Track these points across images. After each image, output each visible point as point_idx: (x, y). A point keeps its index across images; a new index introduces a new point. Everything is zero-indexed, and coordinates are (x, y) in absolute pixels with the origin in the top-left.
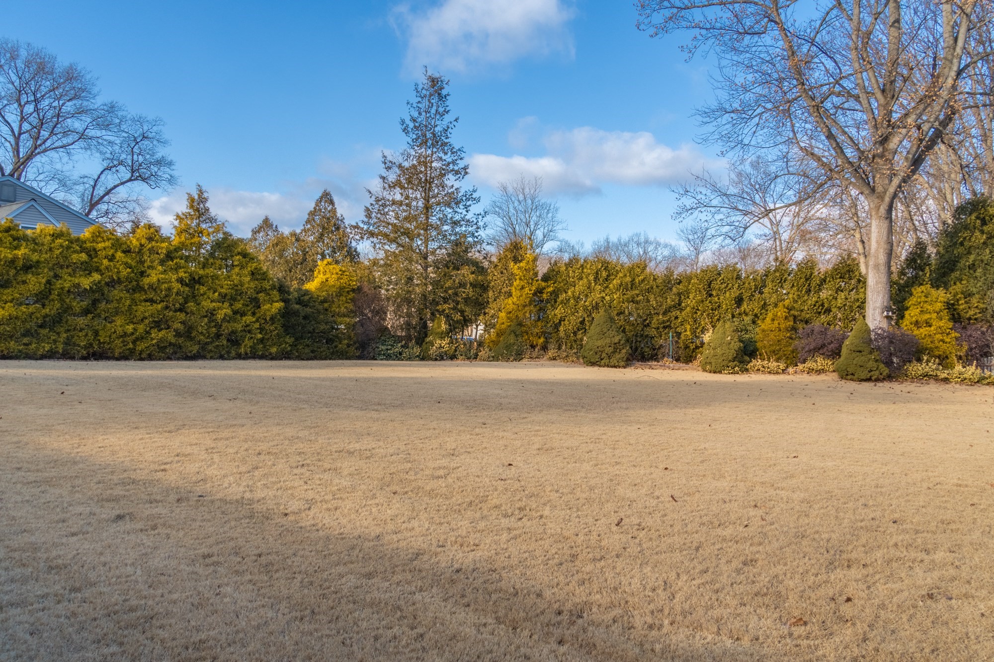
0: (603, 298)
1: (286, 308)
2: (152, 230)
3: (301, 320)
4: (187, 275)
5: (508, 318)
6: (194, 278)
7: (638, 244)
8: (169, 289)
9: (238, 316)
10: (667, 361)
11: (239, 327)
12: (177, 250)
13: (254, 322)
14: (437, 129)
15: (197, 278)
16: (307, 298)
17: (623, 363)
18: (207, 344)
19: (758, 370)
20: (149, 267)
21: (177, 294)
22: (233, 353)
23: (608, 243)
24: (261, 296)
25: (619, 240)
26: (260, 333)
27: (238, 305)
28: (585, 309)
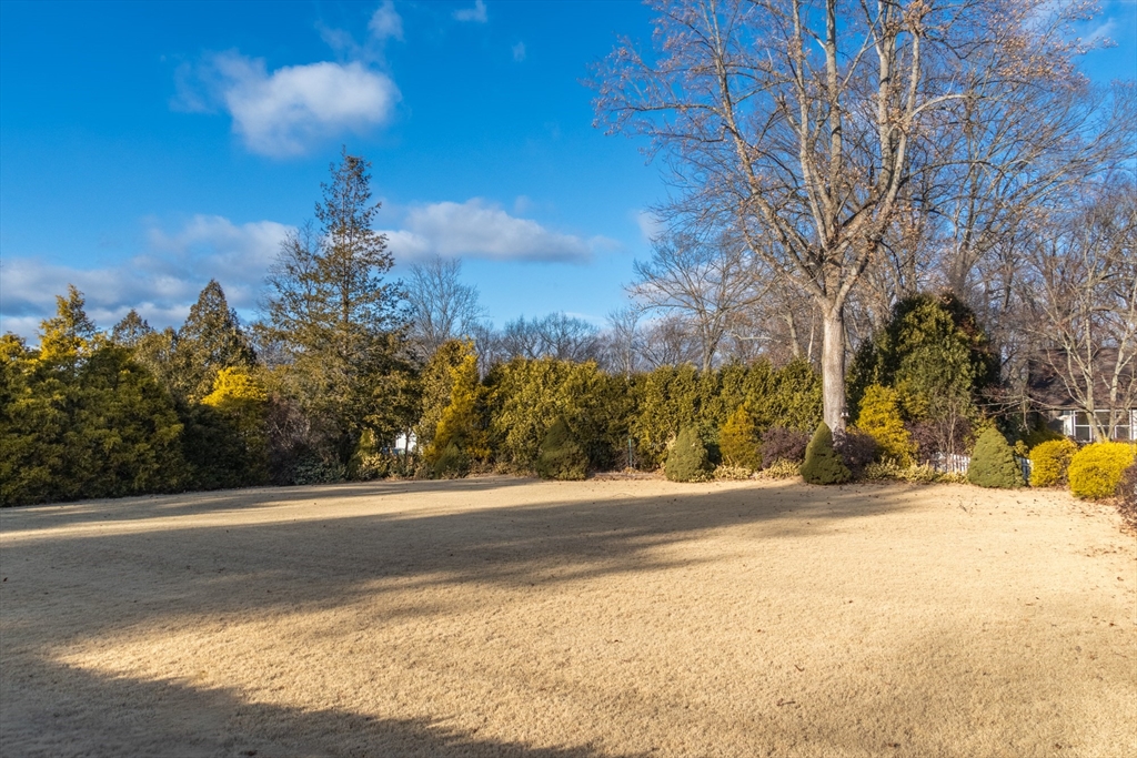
0: (554, 402)
1: (185, 429)
2: (15, 343)
3: (205, 442)
4: (63, 397)
5: (448, 428)
6: (72, 401)
7: (556, 325)
8: (42, 417)
9: (129, 444)
10: (629, 470)
11: (131, 457)
12: (49, 365)
13: (149, 450)
14: (357, 215)
15: (75, 400)
16: (208, 415)
17: (582, 475)
18: (91, 480)
19: (724, 476)
20: (13, 390)
21: (53, 421)
22: (124, 489)
23: (523, 324)
24: (157, 418)
25: (535, 322)
26: (157, 462)
27: (129, 431)
28: (535, 415)
